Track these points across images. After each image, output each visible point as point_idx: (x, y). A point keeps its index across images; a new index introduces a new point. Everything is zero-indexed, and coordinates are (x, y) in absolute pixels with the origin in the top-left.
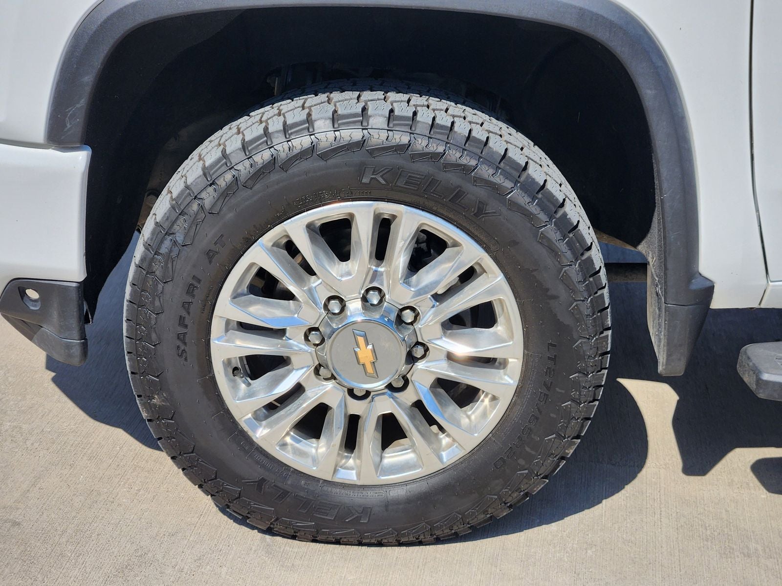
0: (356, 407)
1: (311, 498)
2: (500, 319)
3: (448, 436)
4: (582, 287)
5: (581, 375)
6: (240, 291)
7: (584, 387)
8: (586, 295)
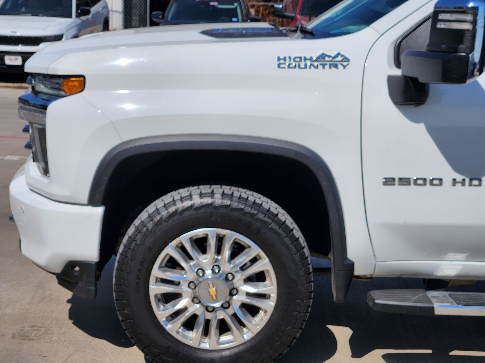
0: (209, 316)
1: (189, 355)
2: (268, 279)
3: (247, 328)
4: (300, 264)
5: (301, 300)
6: (162, 265)
7: (302, 306)
8: (302, 267)
